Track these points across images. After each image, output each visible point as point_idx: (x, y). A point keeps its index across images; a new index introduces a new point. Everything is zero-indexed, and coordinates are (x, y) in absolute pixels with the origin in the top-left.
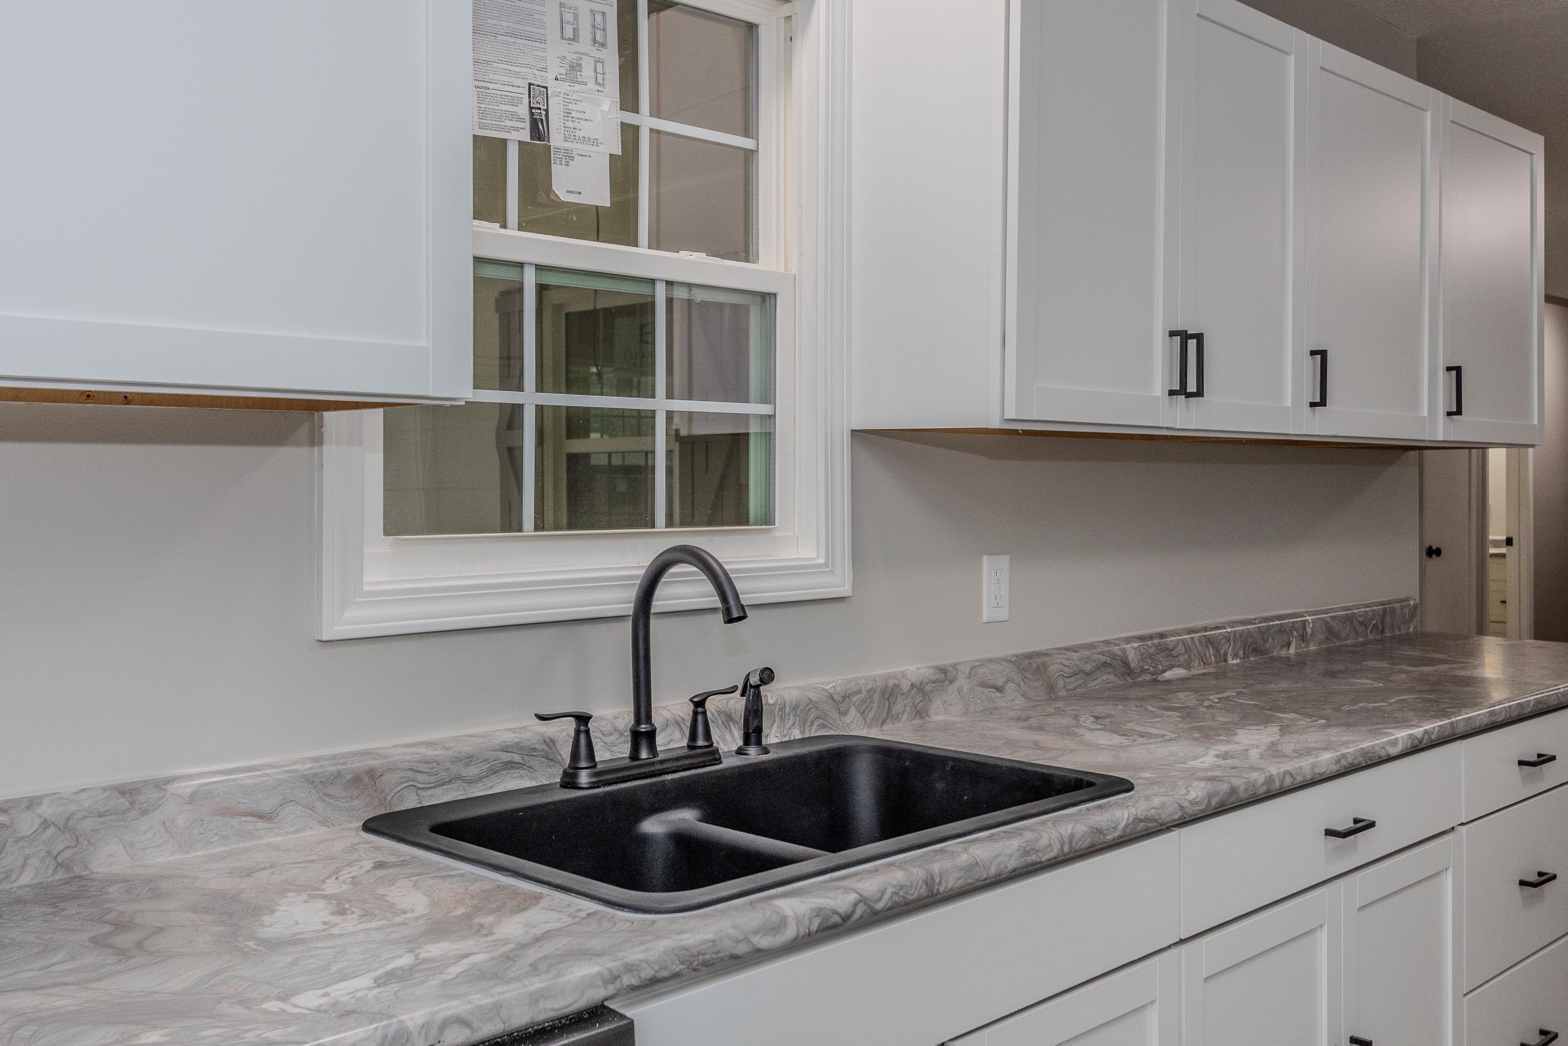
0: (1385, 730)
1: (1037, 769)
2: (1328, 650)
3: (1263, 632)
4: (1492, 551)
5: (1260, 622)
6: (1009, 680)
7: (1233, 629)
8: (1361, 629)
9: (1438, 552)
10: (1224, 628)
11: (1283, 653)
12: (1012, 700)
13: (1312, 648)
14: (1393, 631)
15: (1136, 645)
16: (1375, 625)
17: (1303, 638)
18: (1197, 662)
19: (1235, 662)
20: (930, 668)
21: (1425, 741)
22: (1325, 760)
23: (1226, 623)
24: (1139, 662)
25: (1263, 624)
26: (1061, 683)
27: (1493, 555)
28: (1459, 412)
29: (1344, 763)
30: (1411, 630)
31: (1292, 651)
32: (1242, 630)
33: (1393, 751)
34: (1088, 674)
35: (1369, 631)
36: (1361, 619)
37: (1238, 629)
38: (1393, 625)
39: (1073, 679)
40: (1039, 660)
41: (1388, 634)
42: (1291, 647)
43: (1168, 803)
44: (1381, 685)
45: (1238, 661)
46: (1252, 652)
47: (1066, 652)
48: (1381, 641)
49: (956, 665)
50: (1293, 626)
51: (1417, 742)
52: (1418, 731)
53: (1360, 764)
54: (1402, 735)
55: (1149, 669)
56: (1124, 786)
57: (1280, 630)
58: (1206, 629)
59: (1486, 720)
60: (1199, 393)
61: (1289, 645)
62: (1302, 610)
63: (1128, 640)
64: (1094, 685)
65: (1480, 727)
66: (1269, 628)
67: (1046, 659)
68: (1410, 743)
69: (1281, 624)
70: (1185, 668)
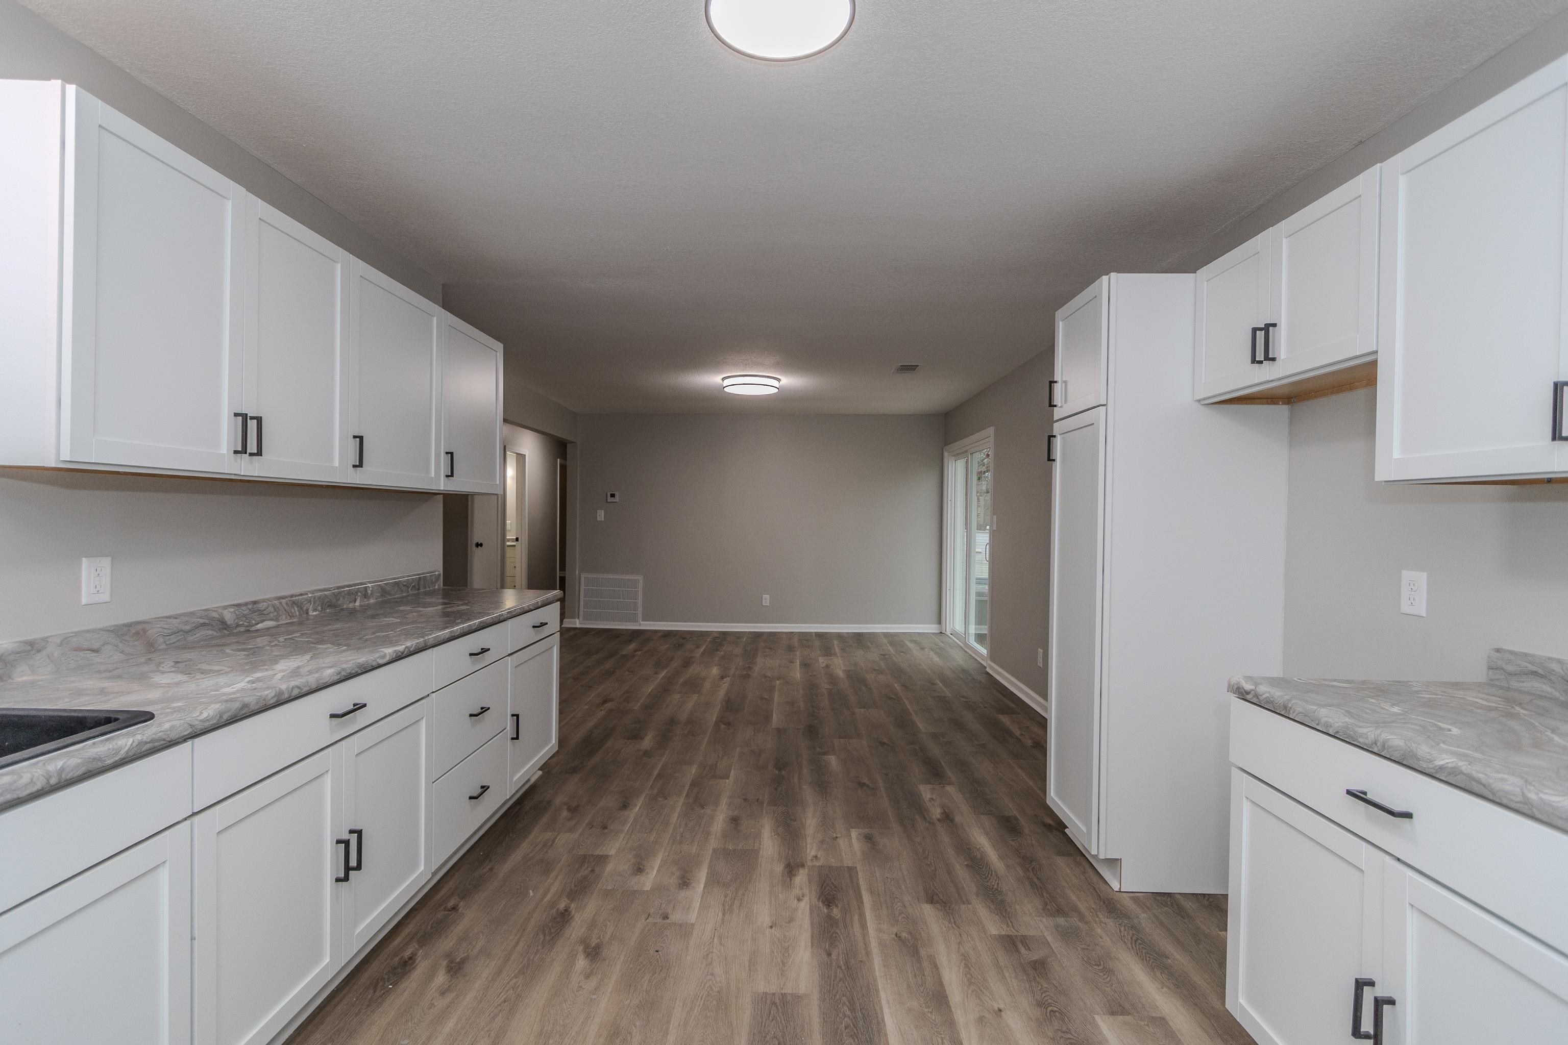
0: (380, 650)
1: (73, 714)
2: (383, 602)
3: (336, 596)
4: (508, 543)
5: (334, 590)
6: (106, 643)
7: (313, 595)
8: (404, 588)
9: (481, 545)
10: (307, 594)
11: (351, 605)
12: (110, 657)
13: (372, 601)
14: (425, 588)
15: (232, 610)
16: (414, 586)
17: (365, 596)
18: (285, 616)
19: (315, 613)
20: (15, 643)
21: (406, 652)
22: (329, 674)
23: (308, 592)
24: (235, 620)
25: (336, 591)
26: (162, 640)
27: (508, 546)
28: (452, 475)
29: (343, 673)
30: (436, 587)
31: (357, 604)
32: (321, 595)
33: (381, 662)
34: (187, 632)
35: (410, 590)
36: (405, 584)
37: (316, 594)
38: (425, 585)
39: (173, 636)
40: (140, 627)
41: (422, 590)
42: (357, 602)
43: (178, 725)
44: (399, 620)
45: (317, 613)
46: (328, 607)
47: (166, 620)
48: (418, 594)
49: (47, 638)
50: (358, 590)
51: (400, 654)
52: (401, 648)
53: (356, 672)
54: (389, 651)
55: (243, 624)
56: (149, 716)
57: (348, 593)
58: (292, 596)
59: (447, 636)
60: (259, 453)
61: (355, 601)
62: (365, 581)
63: (225, 608)
64: (190, 639)
65: (444, 640)
66: (340, 593)
67: (145, 626)
68: (395, 655)
69: (350, 589)
70: (274, 621)
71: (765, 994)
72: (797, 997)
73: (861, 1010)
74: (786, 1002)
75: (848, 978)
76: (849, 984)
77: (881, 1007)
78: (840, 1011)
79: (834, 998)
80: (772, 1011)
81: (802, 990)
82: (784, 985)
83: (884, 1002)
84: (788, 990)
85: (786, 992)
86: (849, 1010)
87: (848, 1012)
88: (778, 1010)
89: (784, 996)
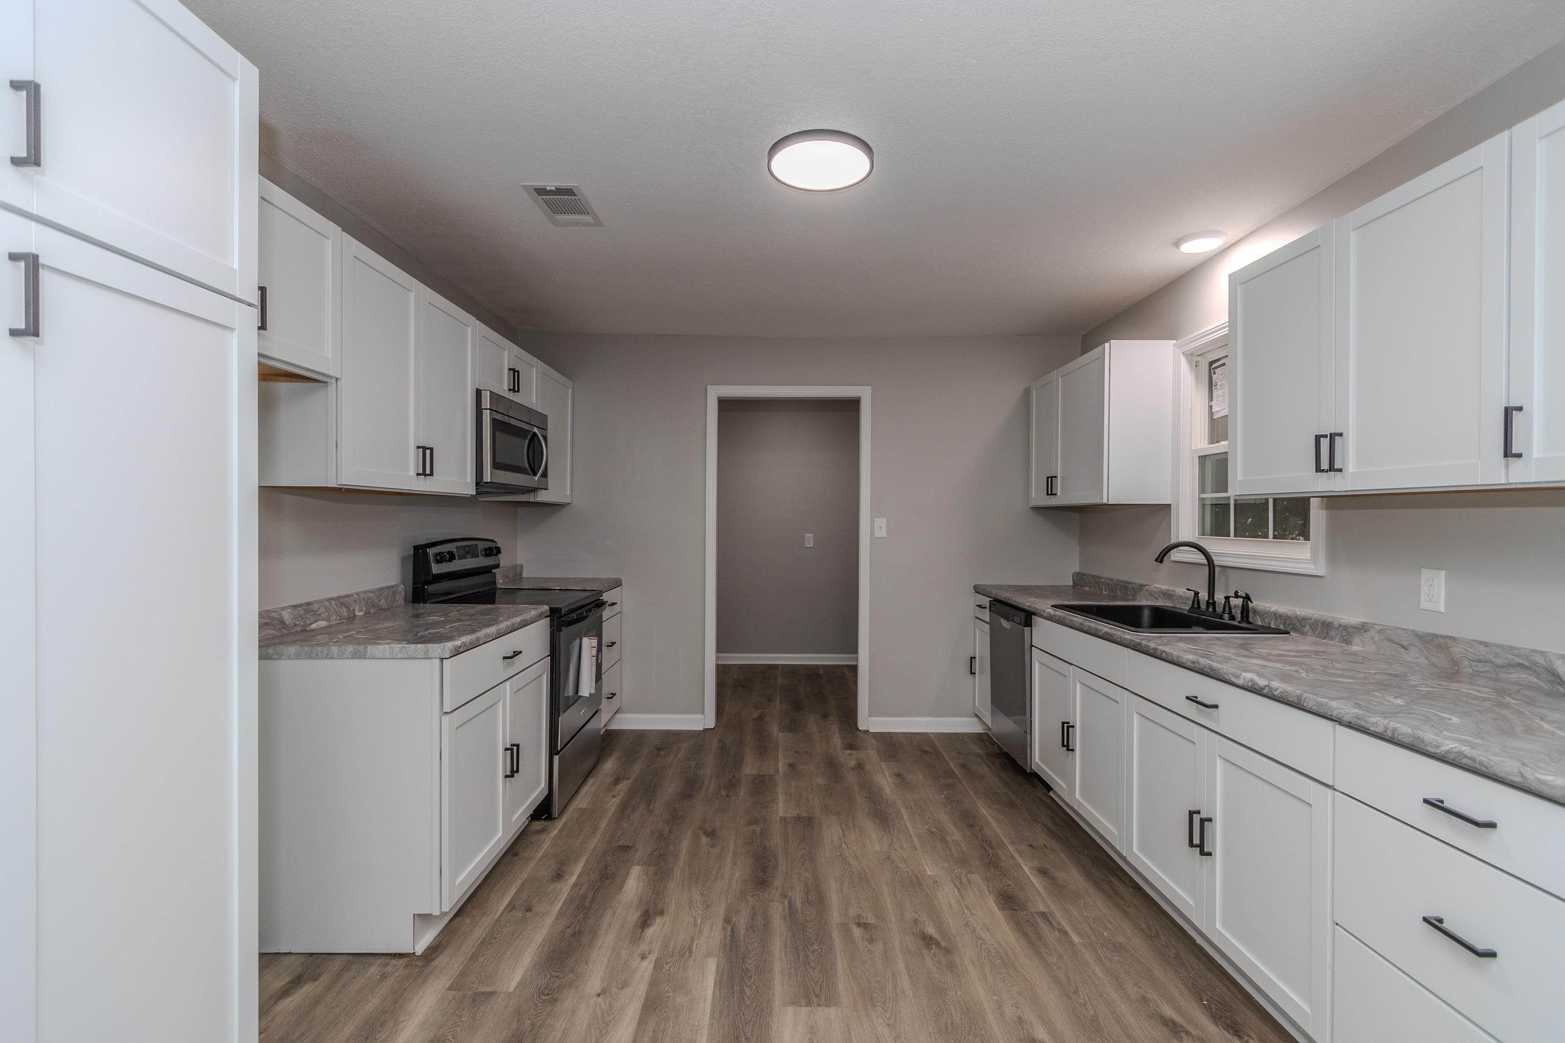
71: (827, 1006)
72: (794, 1003)
73: (734, 992)
74: (806, 998)
75: (740, 1025)
76: (740, 1018)
77: (714, 995)
78: (754, 990)
79: (758, 1003)
80: (818, 989)
81: (790, 1010)
82: (809, 1016)
83: (709, 1000)
84: (805, 1010)
85: (807, 1008)
86: (745, 992)
87: (747, 990)
88: (813, 990)
89: (809, 1004)
